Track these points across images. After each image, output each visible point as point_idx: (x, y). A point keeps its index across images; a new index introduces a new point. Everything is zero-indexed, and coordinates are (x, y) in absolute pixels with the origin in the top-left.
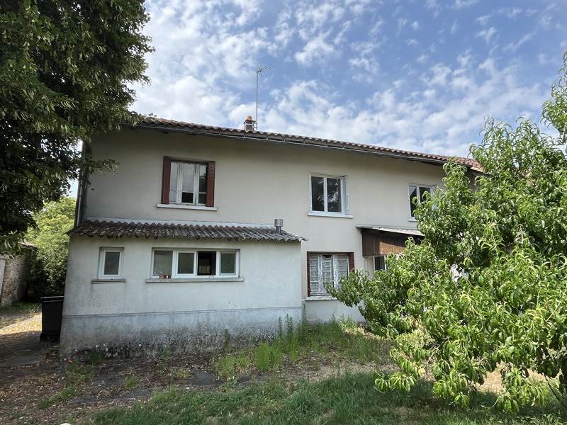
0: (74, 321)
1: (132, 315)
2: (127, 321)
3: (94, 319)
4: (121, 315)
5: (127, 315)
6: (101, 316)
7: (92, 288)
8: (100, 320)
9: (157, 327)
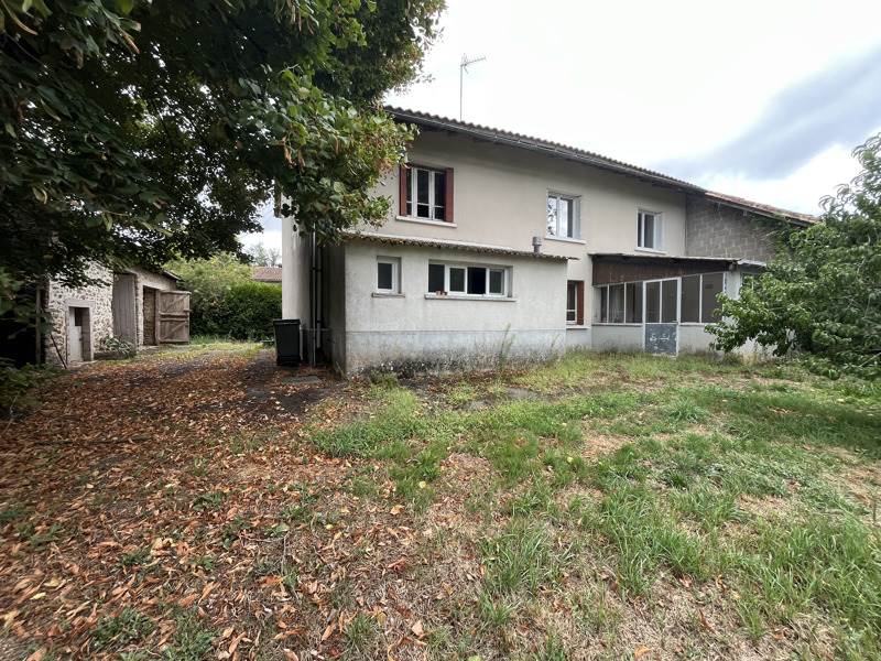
0: (358, 338)
1: (413, 333)
2: (409, 339)
3: (377, 336)
4: (403, 332)
5: (408, 333)
6: (384, 333)
7: (372, 303)
8: (384, 338)
9: (437, 346)
